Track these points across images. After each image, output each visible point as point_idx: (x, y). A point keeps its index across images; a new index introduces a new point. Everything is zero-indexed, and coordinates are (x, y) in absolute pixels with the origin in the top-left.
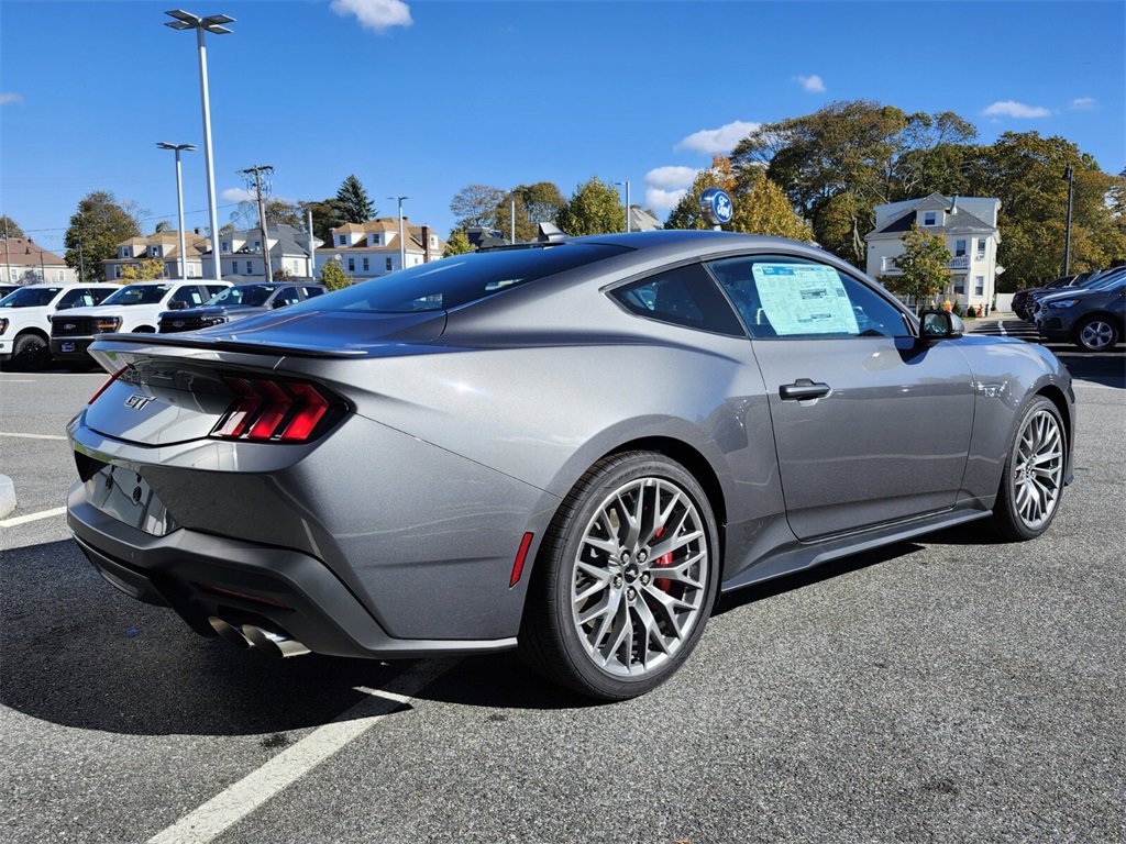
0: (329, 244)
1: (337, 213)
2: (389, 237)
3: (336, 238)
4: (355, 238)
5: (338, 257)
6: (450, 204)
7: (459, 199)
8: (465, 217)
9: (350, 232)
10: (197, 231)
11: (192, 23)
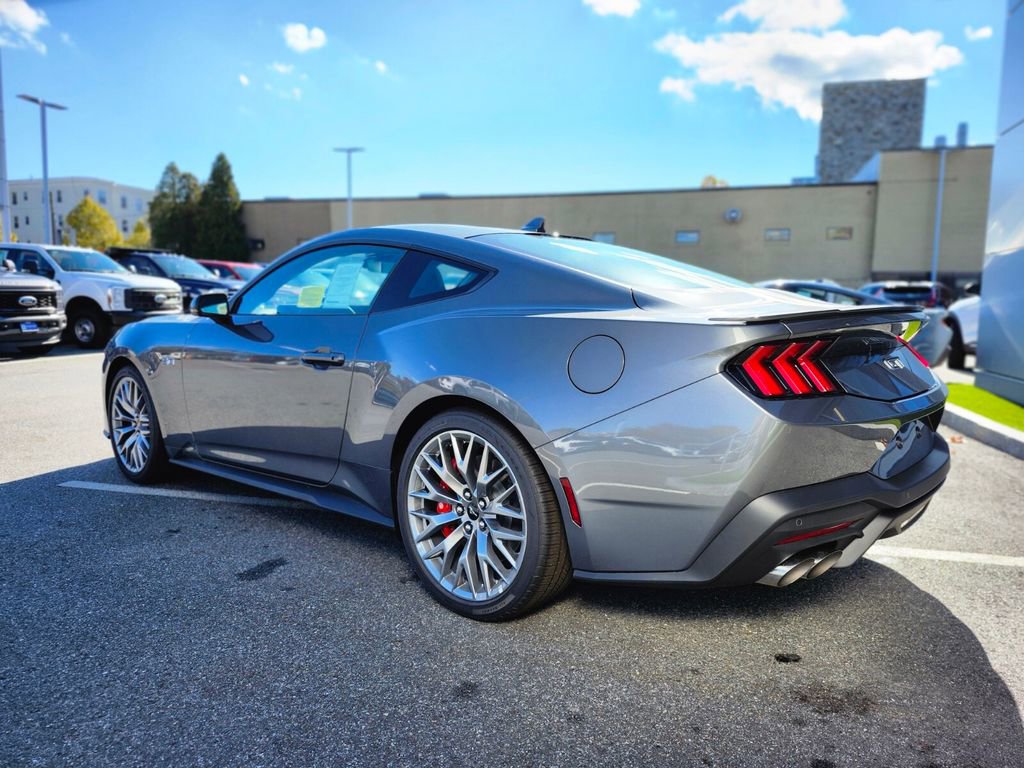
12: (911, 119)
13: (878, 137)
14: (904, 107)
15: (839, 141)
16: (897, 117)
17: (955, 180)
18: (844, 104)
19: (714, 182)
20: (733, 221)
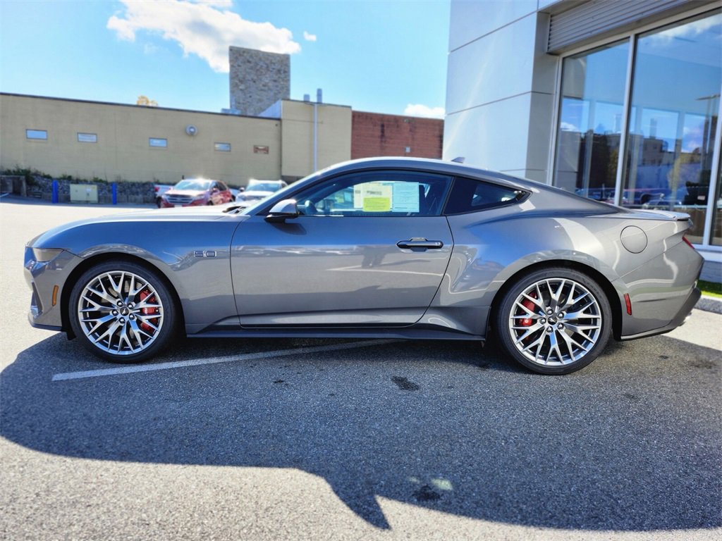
12: (283, 80)
13: (266, 88)
14: (279, 71)
15: (242, 87)
16: (275, 77)
17: (322, 123)
18: (244, 63)
19: (147, 102)
20: (192, 134)
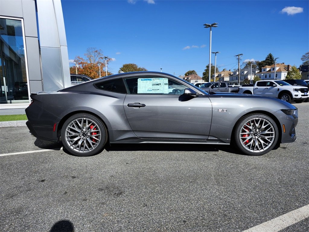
0: (261, 71)
1: (265, 63)
2: (277, 69)
3: (263, 70)
4: (268, 69)
5: (262, 75)
6: (301, 58)
7: (304, 56)
8: (305, 61)
9: (266, 68)
10: (230, 70)
11: (209, 26)
